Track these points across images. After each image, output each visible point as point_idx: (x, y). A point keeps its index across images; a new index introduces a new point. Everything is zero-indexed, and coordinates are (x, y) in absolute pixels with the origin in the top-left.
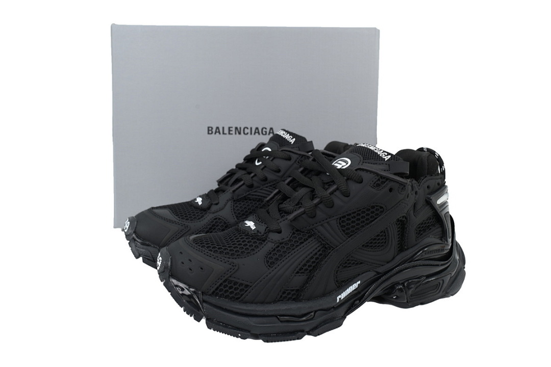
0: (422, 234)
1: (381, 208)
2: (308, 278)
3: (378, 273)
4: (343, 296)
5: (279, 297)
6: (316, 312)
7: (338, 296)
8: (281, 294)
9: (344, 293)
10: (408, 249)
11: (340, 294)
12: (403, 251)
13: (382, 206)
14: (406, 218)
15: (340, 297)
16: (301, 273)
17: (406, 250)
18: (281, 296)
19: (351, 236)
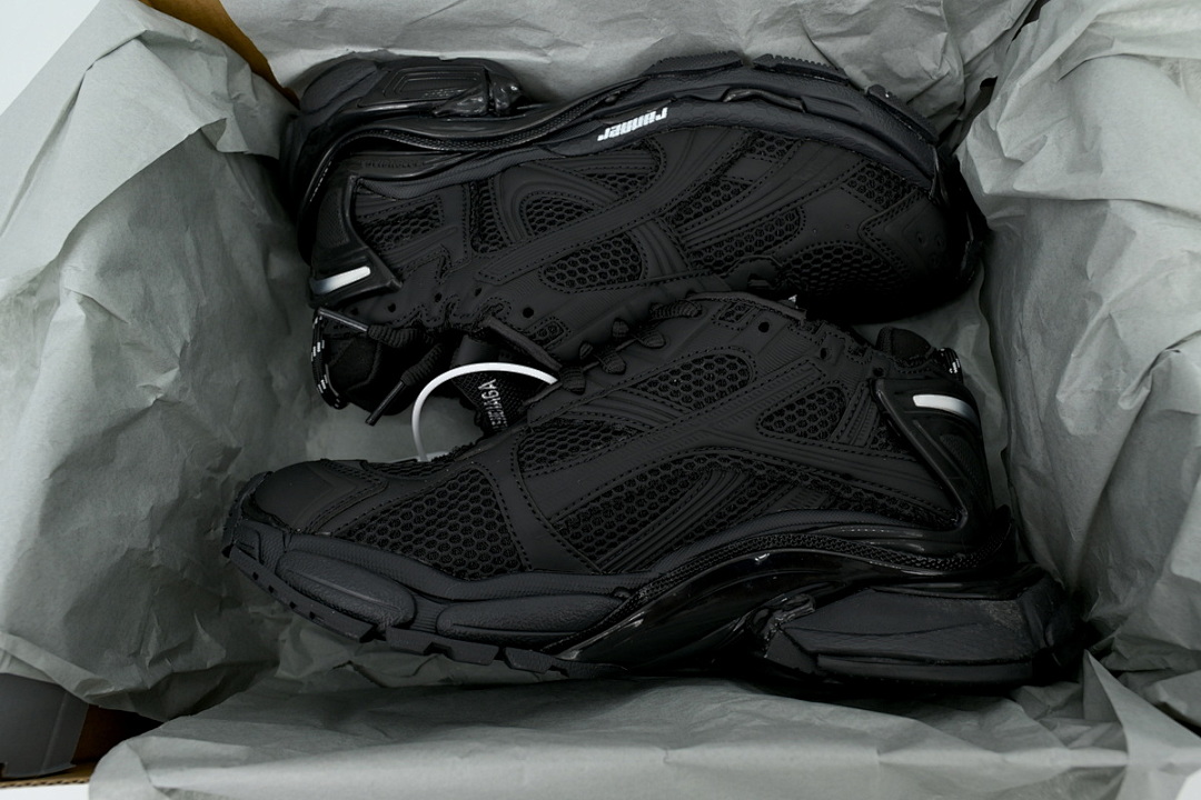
0: (418, 209)
1: (551, 279)
2: (726, 170)
3: (544, 148)
4: (650, 118)
5: (794, 148)
6: (721, 100)
7: (662, 120)
8: (789, 153)
9: (646, 123)
10: (462, 184)
11: (656, 122)
12: (477, 181)
13: (549, 282)
14: (475, 248)
15: (659, 118)
16: (736, 184)
17: (469, 182)
18: (788, 147)
19: (620, 236)
